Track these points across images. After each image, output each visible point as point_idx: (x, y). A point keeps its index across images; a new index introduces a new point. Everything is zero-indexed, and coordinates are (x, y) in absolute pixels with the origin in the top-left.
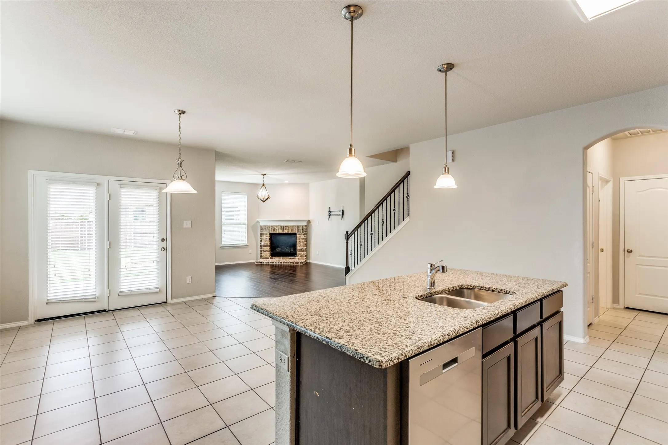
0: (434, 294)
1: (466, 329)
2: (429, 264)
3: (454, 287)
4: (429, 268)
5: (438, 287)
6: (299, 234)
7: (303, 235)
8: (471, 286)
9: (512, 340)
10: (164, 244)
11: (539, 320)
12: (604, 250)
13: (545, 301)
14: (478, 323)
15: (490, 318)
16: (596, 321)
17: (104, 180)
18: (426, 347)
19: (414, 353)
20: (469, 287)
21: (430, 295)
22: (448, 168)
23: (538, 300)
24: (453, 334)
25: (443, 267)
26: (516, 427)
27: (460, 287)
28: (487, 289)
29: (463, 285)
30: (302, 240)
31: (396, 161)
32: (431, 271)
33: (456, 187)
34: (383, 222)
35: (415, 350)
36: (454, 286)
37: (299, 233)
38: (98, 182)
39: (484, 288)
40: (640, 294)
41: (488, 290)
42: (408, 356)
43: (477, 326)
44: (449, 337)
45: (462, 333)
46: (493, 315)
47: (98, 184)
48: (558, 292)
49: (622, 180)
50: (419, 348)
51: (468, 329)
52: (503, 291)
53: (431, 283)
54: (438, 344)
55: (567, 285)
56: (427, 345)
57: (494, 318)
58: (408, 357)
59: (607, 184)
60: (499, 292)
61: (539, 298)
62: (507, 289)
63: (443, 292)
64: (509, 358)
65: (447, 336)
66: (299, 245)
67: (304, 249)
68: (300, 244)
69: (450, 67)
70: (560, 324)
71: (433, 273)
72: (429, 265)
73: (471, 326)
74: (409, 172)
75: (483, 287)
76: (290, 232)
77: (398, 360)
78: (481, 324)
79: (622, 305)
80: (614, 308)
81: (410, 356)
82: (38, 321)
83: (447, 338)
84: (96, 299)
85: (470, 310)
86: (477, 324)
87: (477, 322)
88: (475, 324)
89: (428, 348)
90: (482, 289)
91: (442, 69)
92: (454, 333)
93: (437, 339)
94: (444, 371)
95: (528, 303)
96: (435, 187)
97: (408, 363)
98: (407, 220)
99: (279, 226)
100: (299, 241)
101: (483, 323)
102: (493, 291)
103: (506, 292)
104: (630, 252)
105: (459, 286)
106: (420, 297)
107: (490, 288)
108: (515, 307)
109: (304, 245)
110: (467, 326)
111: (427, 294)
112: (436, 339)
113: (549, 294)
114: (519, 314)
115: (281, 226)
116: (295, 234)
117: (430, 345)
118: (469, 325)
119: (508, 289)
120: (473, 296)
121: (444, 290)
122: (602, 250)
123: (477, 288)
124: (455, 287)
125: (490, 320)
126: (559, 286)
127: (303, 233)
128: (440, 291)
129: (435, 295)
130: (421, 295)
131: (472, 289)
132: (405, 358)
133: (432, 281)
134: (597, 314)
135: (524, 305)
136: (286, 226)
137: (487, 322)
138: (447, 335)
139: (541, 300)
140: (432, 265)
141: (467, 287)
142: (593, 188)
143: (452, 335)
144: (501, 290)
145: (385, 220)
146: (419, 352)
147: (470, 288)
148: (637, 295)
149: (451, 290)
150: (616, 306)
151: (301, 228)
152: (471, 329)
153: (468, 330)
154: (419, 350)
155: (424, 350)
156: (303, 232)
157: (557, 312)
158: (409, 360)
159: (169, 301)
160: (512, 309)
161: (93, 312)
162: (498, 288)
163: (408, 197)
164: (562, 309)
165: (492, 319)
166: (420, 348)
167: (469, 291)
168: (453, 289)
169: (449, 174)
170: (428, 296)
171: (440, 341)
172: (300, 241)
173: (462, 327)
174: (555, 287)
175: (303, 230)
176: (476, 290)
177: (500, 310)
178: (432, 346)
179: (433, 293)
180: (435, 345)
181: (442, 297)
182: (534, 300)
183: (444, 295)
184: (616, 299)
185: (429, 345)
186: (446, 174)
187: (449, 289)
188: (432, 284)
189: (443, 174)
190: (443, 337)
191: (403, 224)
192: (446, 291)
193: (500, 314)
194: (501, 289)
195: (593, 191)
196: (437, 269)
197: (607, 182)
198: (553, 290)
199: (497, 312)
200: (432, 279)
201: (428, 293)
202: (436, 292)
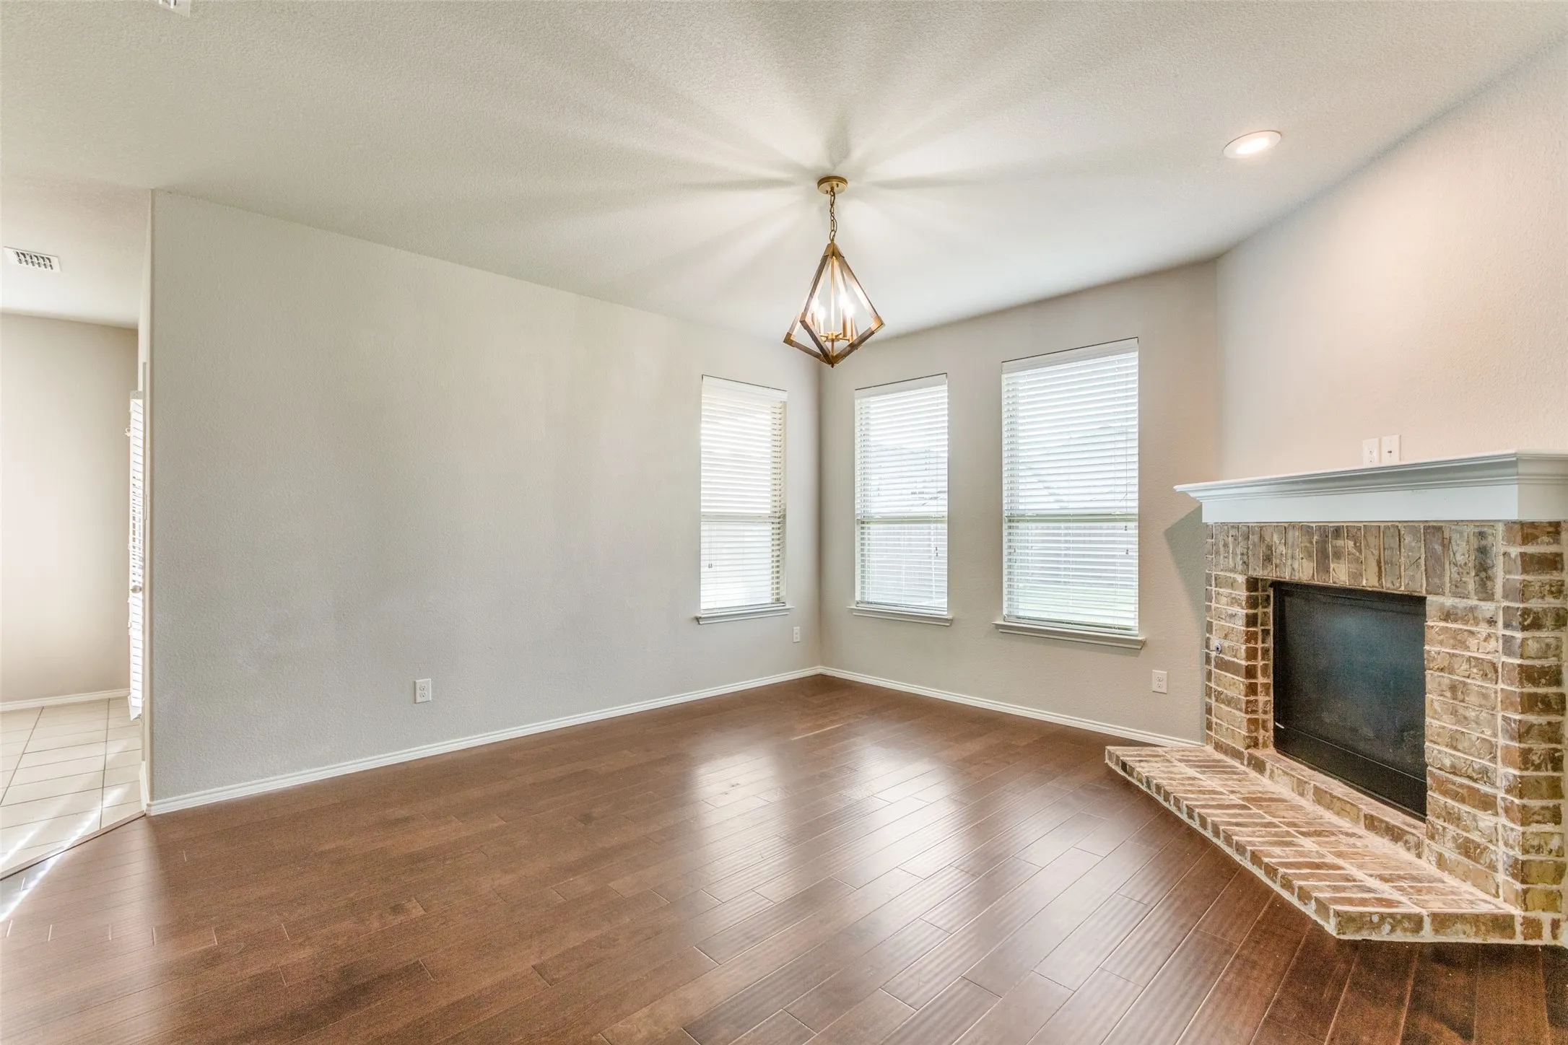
6: (1448, 616)
7: (1483, 629)
30: (1476, 682)
37: (1449, 601)
66: (1448, 723)
67: (1502, 783)
68: (1454, 712)
76: (1369, 581)
99: (1293, 525)
100: (1446, 679)
109: (1502, 741)
115: (1306, 529)
116: (1413, 605)
127: (1487, 608)
136: (1337, 532)
151: (1462, 552)
156: (1487, 595)
172: (1453, 688)
175: (1483, 568)
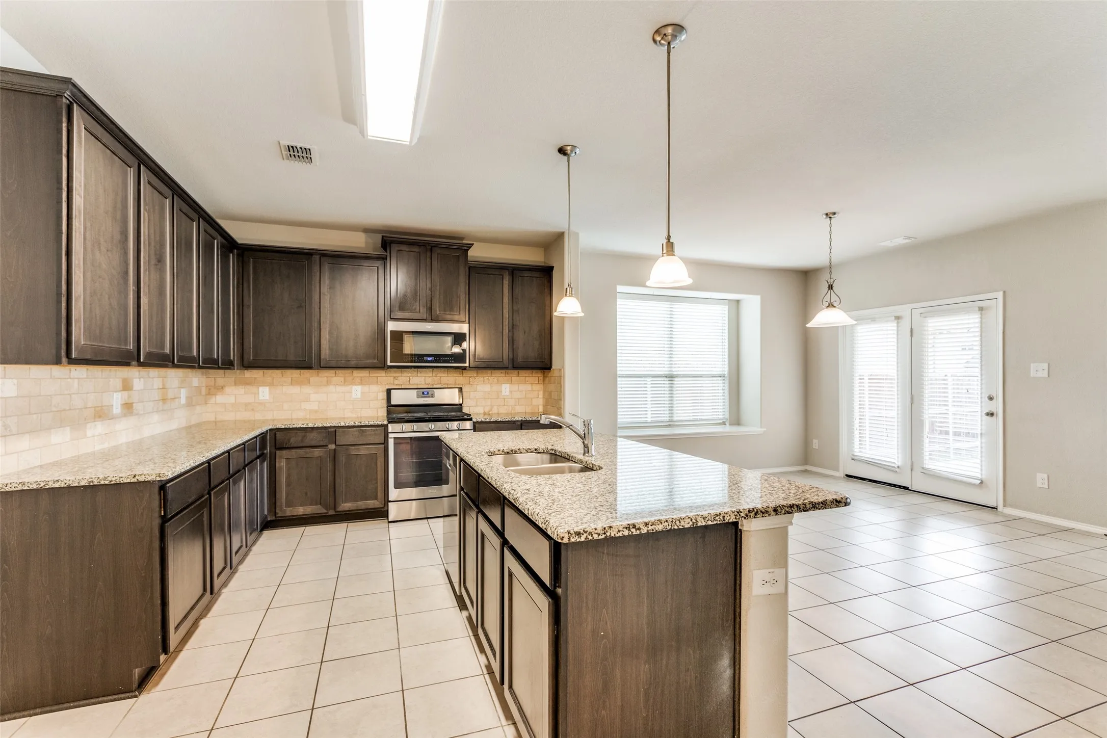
10: (991, 406)
17: (904, 310)
38: (898, 314)
47: (898, 318)
82: (848, 476)
84: (897, 470)
159: (1000, 508)
161: (895, 486)
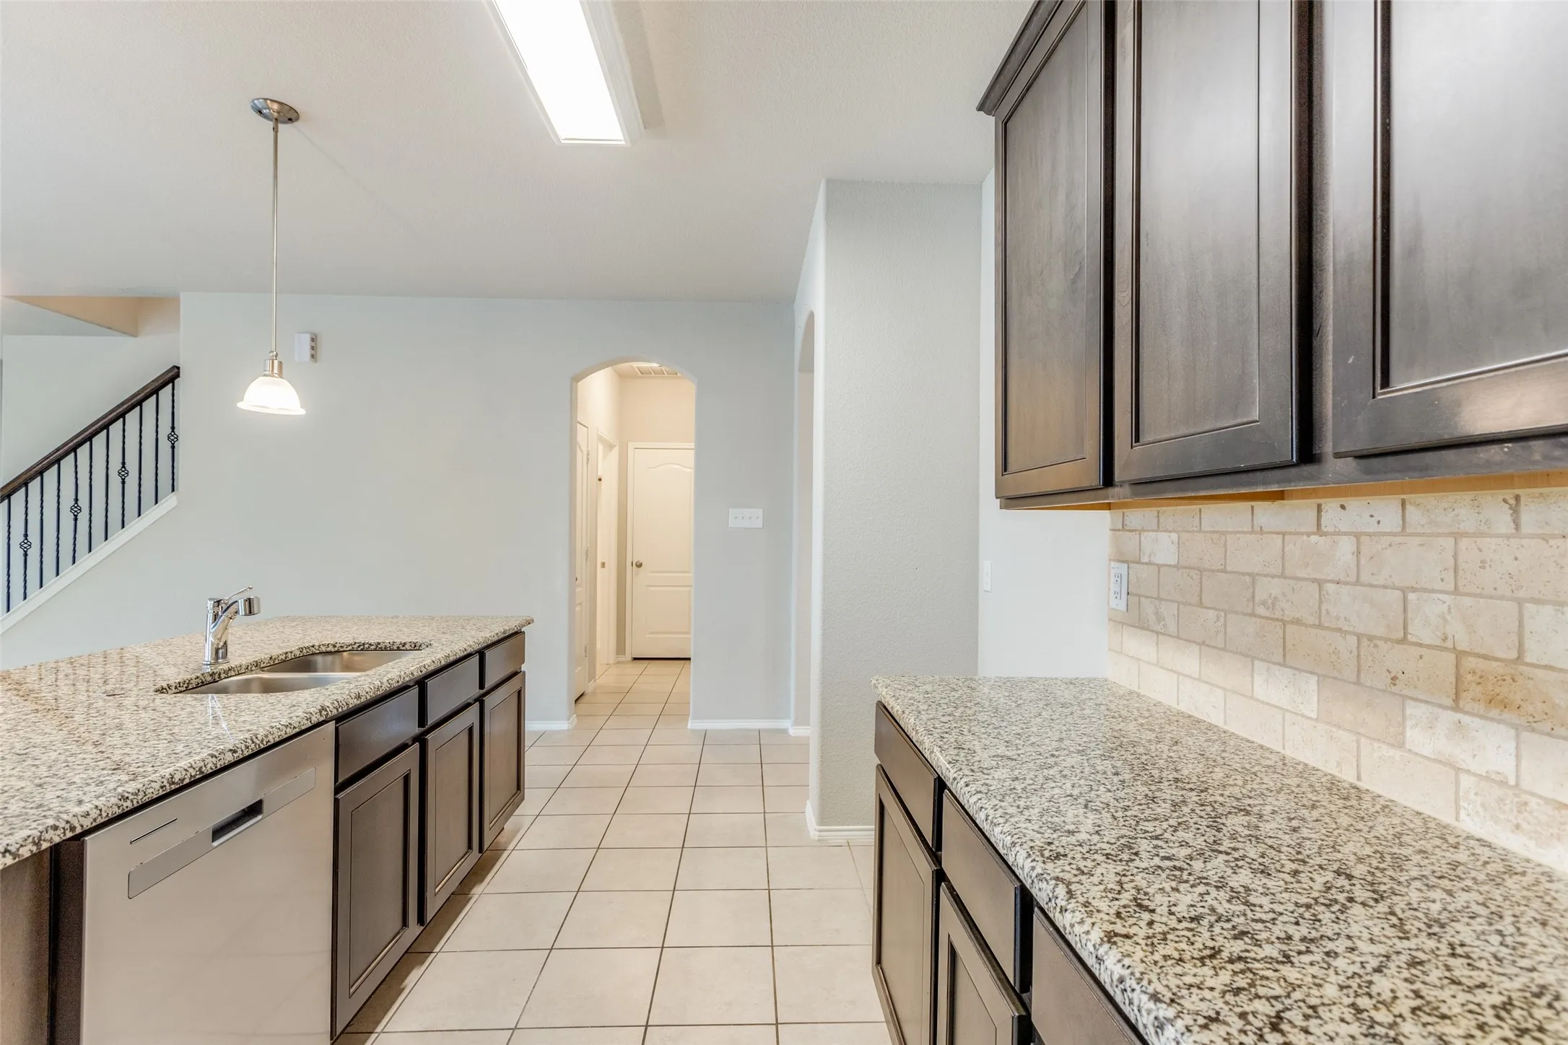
0: (223, 676)
1: (288, 730)
2: (210, 599)
3: (287, 653)
4: (211, 611)
5: (237, 657)
8: (334, 646)
9: (415, 740)
11: (476, 692)
12: (606, 565)
13: (488, 654)
14: (326, 710)
15: (359, 697)
16: (589, 688)
18: (154, 791)
19: (104, 815)
20: (331, 649)
21: (209, 679)
22: (280, 363)
23: (477, 652)
24: (247, 747)
25: (249, 601)
26: (421, 920)
27: (305, 651)
28: (372, 647)
29: (313, 646)
31: (135, 335)
32: (216, 617)
33: (302, 412)
34: (76, 510)
35: (110, 804)
36: (289, 650)
39: (366, 646)
40: (651, 633)
41: (375, 650)
42: (82, 826)
43: (322, 719)
44: (236, 755)
45: (277, 740)
46: (368, 690)
48: (515, 636)
49: (631, 445)
50: (127, 798)
51: (295, 728)
52: (407, 646)
53: (217, 650)
54: (197, 777)
55: (533, 621)
56: (157, 786)
57: (369, 698)
58: (79, 830)
59: (611, 450)
60: (398, 649)
61: (477, 647)
62: (415, 641)
63: (253, 668)
64: (407, 779)
65: (230, 754)
69: (288, 115)
70: (520, 694)
71: (224, 620)
72: (210, 604)
73: (306, 722)
74: (178, 368)
75: (364, 644)
77: (37, 844)
78: (335, 712)
79: (628, 657)
80: (619, 663)
81: (88, 823)
83: (229, 758)
85: (313, 690)
86: (321, 715)
87: (323, 708)
88: (318, 716)
89: (161, 793)
90: (362, 650)
91: (265, 109)
92: (253, 742)
93: (194, 766)
94: (215, 844)
95: (452, 659)
96: (240, 405)
97: (83, 845)
98: (169, 502)
101: (340, 710)
102: (386, 649)
103: (413, 646)
104: (639, 565)
105: (301, 650)
106: (173, 688)
107: (379, 644)
108: (423, 669)
110: (292, 722)
111: (198, 677)
112: (191, 767)
113: (496, 638)
114: (430, 683)
117: (168, 785)
118: (298, 719)
119: (420, 641)
120: (338, 666)
121: (257, 664)
122: (603, 565)
123: (350, 648)
124: (291, 652)
125: (359, 702)
126: (517, 623)
128: (244, 667)
129: (226, 678)
130: (177, 681)
131: (336, 651)
132: (69, 835)
133: (218, 644)
134: (592, 676)
135: (443, 663)
137: (351, 706)
138: (230, 750)
139: (481, 653)
140: (219, 602)
141: (323, 649)
142: (588, 454)
143: (243, 748)
144: (404, 645)
145: (83, 502)
146: (126, 810)
147: (333, 650)
148: (647, 636)
149: (277, 662)
150: (622, 658)
152: (303, 728)
153: (297, 730)
154: (129, 804)
155: (146, 799)
157: (515, 674)
158: (86, 838)
160: (415, 673)
162: (398, 641)
163: (173, 438)
164: (524, 667)
165: (363, 699)
166: (131, 797)
167: (329, 658)
168: (283, 657)
169: (281, 377)
170: (202, 682)
171: (204, 768)
173: (280, 726)
174: (511, 626)
176: (345, 653)
177: (385, 680)
178: (173, 787)
179: (220, 674)
180: (187, 781)
181: (247, 680)
182: (465, 653)
183: (256, 673)
184: (621, 649)
185: (165, 783)
186: (274, 376)
187: (271, 658)
188: (220, 652)
189: (265, 375)
190: (216, 757)
191: (153, 514)
192: (262, 665)
193: (386, 687)
194: (403, 642)
195: (588, 459)
196: (232, 609)
197: (611, 447)
198: (504, 633)
199: (377, 683)
200: (220, 639)
201: (203, 674)
202: (230, 670)
